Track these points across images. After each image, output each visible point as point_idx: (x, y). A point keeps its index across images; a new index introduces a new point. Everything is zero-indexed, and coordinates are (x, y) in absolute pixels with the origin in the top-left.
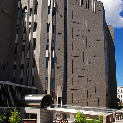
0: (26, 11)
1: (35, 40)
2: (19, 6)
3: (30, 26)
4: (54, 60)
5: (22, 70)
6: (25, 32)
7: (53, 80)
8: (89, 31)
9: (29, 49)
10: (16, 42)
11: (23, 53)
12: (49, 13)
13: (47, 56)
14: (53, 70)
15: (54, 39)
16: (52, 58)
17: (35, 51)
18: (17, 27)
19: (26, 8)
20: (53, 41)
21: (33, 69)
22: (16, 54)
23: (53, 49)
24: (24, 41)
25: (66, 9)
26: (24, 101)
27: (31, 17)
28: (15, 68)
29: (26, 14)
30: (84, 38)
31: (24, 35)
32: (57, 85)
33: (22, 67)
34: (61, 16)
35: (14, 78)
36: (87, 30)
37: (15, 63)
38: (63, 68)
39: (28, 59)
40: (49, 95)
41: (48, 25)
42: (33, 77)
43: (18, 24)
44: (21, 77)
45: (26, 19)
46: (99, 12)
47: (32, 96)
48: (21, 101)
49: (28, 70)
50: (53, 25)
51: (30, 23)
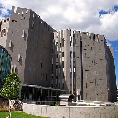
0: (57, 44)
1: (63, 62)
2: (53, 42)
3: (60, 54)
4: (75, 74)
5: (56, 80)
6: (57, 57)
7: (75, 85)
8: (96, 54)
9: (60, 68)
10: (53, 63)
11: (57, 69)
12: (71, 45)
13: (71, 71)
14: (74, 79)
15: (74, 61)
16: (74, 72)
17: (63, 68)
18: (53, 54)
19: (57, 43)
20: (74, 62)
21: (63, 79)
22: (53, 70)
23: (74, 67)
24: (57, 63)
25: (81, 42)
26: (59, 98)
27: (60, 48)
28: (52, 79)
29: (58, 46)
30: (93, 59)
31: (57, 59)
32: (77, 88)
33: (57, 78)
34: (78, 46)
35: (52, 84)
36: (95, 54)
37: (52, 75)
38: (80, 78)
39: (60, 73)
40: (72, 95)
41: (71, 53)
42: (63, 84)
43: (53, 52)
44: (56, 84)
45: (58, 49)
46: (102, 41)
47: (63, 96)
48: (58, 98)
49: (60, 80)
50: (73, 52)
51: (60, 52)
